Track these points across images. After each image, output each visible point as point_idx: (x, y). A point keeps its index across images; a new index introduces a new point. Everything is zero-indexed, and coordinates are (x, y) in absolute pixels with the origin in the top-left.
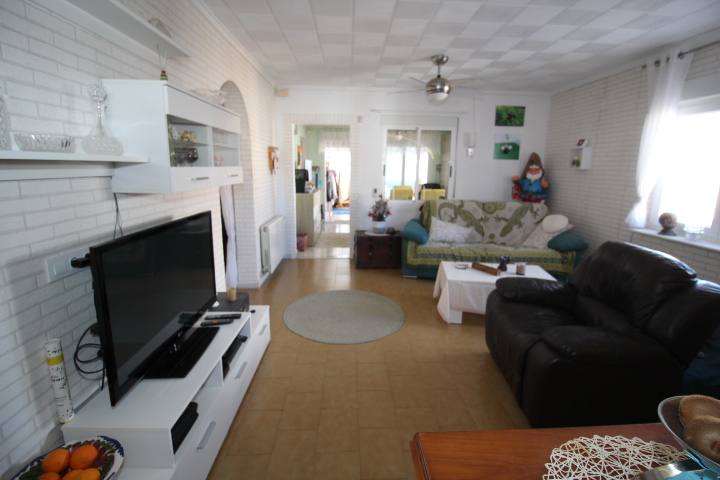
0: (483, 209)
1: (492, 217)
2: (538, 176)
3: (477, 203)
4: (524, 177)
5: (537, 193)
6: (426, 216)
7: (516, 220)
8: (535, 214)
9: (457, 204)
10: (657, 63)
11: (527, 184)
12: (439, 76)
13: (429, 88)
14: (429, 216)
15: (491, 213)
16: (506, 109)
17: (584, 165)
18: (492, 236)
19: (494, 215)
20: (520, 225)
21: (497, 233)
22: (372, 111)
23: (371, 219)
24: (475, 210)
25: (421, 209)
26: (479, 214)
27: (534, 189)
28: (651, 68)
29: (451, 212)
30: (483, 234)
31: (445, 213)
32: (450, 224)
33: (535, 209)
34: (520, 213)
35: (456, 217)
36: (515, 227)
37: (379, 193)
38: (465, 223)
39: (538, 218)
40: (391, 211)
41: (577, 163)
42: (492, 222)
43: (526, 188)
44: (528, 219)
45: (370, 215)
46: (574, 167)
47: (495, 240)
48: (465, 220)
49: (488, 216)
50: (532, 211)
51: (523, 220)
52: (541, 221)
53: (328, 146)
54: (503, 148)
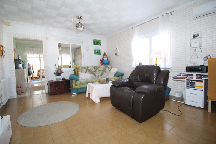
0: (95, 68)
1: (97, 70)
2: (107, 59)
3: (93, 67)
4: (103, 59)
5: (107, 63)
6: (76, 72)
7: (104, 71)
8: (109, 68)
9: (87, 67)
10: (132, 28)
11: (104, 61)
12: (80, 23)
13: (77, 26)
14: (78, 72)
15: (97, 69)
16: (96, 40)
17: (118, 55)
18: (98, 76)
19: (98, 70)
20: (106, 72)
21: (100, 75)
22: (52, 36)
23: (55, 75)
24: (92, 69)
25: (74, 70)
26: (93, 70)
27: (106, 62)
28: (131, 29)
29: (85, 70)
30: (96, 76)
31: (83, 70)
32: (85, 74)
33: (108, 67)
34: (105, 69)
35: (87, 72)
36: (104, 73)
37: (57, 65)
38: (90, 73)
39: (110, 70)
40: (63, 71)
41: (116, 54)
42: (98, 72)
43: (104, 62)
44: (107, 70)
45: (54, 74)
46: (116, 55)
47: (99, 77)
48: (90, 72)
49: (96, 70)
50: (108, 68)
51: (106, 70)
52: (111, 70)
53: (28, 53)
54: (96, 51)
